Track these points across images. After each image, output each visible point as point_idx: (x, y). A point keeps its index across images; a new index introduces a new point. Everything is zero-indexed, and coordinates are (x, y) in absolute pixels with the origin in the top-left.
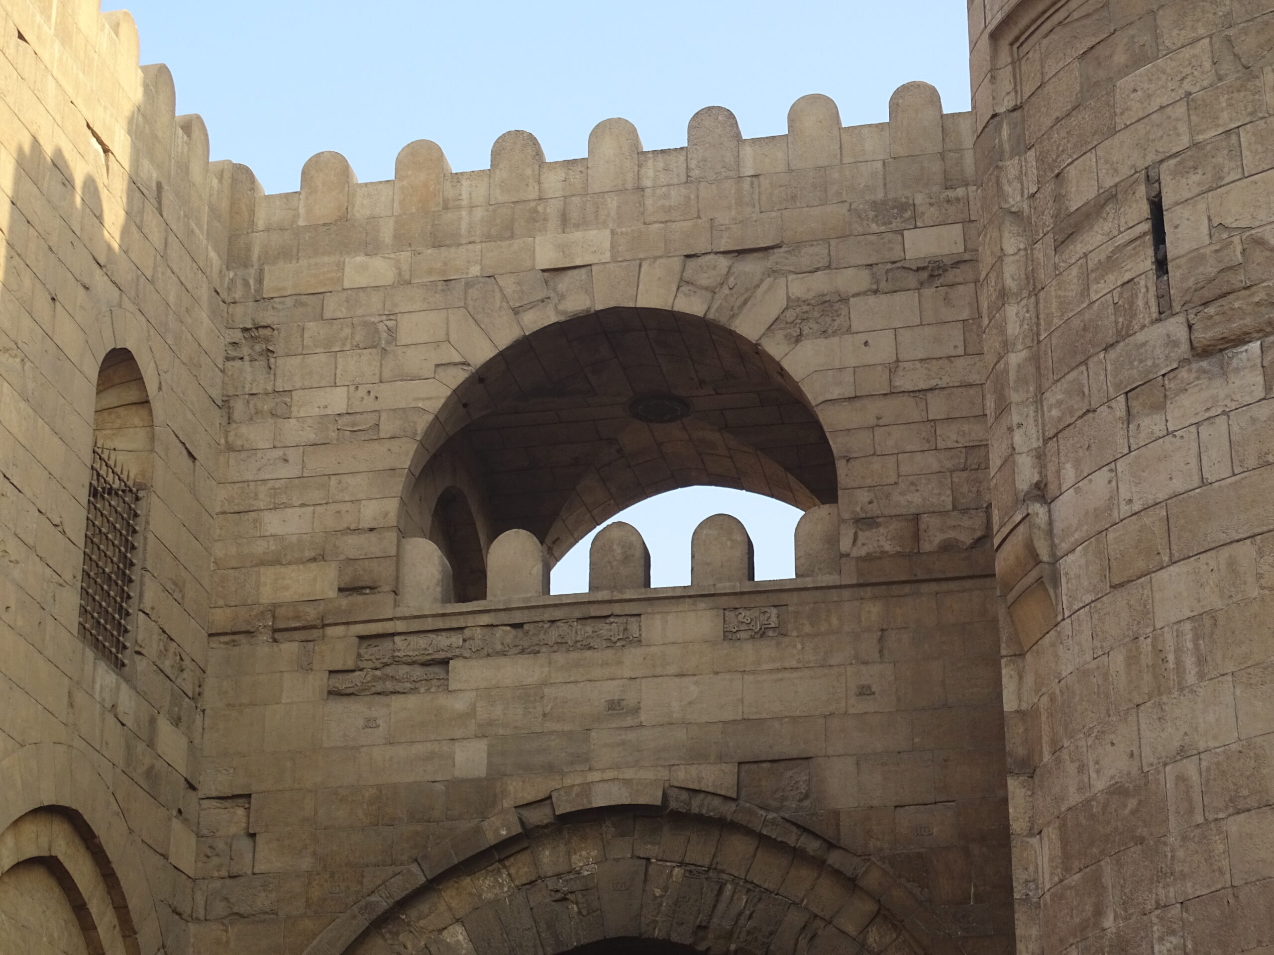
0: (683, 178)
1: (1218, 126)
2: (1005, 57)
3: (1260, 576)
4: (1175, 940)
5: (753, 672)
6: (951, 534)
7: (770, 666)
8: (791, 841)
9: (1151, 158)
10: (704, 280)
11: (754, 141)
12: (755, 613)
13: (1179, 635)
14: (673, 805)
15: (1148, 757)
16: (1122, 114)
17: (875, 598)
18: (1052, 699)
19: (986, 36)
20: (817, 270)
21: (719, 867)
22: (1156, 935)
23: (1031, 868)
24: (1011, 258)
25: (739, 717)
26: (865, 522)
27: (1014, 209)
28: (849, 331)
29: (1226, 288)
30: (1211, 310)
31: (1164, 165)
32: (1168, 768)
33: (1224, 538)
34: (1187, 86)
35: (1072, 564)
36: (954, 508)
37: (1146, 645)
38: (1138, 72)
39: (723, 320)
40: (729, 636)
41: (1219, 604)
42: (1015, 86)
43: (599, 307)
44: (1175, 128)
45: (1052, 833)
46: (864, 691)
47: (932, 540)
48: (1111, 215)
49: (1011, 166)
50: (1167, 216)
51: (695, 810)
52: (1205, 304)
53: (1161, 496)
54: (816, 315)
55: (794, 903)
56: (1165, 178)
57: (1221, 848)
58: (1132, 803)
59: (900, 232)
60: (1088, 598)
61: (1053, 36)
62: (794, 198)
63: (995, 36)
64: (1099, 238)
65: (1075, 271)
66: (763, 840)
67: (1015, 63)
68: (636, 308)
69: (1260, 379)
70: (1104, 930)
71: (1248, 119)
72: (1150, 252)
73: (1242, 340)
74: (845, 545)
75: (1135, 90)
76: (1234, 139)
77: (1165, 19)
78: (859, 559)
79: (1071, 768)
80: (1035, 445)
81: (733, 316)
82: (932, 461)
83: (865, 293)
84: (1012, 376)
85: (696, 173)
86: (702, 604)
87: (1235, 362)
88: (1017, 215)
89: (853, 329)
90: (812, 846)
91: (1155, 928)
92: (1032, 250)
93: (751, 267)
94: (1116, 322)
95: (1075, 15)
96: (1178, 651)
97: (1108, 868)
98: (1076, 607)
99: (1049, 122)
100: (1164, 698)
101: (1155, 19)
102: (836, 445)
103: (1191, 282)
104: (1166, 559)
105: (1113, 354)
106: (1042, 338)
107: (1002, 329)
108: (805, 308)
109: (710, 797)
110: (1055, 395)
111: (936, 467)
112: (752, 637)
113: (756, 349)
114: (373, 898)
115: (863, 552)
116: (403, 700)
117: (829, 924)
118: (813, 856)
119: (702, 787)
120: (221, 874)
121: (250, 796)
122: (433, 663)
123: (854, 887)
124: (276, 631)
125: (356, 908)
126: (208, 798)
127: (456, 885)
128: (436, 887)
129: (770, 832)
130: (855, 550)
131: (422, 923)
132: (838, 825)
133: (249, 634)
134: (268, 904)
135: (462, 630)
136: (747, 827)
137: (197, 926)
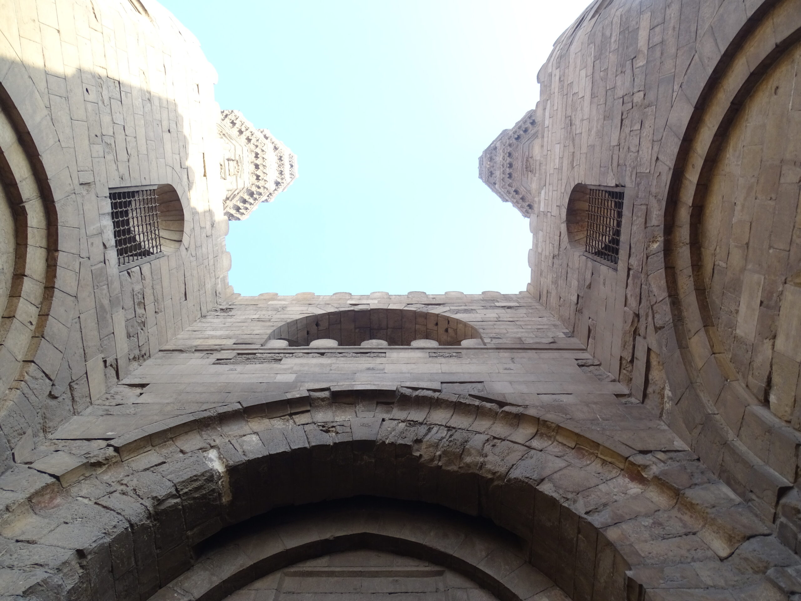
0: (406, 298)
5: (446, 364)
7: (455, 363)
8: (476, 403)
10: (416, 307)
12: (445, 353)
14: (402, 391)
20: (461, 306)
21: (429, 422)
25: (440, 372)
26: (495, 338)
36: (537, 337)
39: (424, 311)
40: (432, 357)
43: (372, 308)
47: (529, 341)
51: (416, 394)
54: (463, 311)
55: (479, 433)
59: (493, 303)
68: (387, 310)
74: (487, 341)
78: (495, 343)
81: (428, 311)
82: (522, 330)
83: (482, 309)
85: (410, 298)
86: (417, 351)
89: (479, 313)
90: (489, 406)
93: (434, 306)
102: (477, 327)
108: (458, 310)
109: (425, 390)
112: (444, 358)
113: (438, 314)
114: (205, 412)
115: (497, 342)
116: (254, 365)
117: (504, 440)
118: (490, 409)
119: (420, 387)
120: (111, 404)
121: (149, 384)
122: (274, 359)
123: (519, 423)
124: (196, 350)
125: (191, 414)
126: (123, 384)
127: (259, 421)
128: (246, 418)
129: (462, 401)
130: (492, 342)
131: (230, 433)
132: (505, 397)
133: (181, 351)
134: (133, 412)
135: (292, 353)
136: (447, 400)
137: (80, 417)
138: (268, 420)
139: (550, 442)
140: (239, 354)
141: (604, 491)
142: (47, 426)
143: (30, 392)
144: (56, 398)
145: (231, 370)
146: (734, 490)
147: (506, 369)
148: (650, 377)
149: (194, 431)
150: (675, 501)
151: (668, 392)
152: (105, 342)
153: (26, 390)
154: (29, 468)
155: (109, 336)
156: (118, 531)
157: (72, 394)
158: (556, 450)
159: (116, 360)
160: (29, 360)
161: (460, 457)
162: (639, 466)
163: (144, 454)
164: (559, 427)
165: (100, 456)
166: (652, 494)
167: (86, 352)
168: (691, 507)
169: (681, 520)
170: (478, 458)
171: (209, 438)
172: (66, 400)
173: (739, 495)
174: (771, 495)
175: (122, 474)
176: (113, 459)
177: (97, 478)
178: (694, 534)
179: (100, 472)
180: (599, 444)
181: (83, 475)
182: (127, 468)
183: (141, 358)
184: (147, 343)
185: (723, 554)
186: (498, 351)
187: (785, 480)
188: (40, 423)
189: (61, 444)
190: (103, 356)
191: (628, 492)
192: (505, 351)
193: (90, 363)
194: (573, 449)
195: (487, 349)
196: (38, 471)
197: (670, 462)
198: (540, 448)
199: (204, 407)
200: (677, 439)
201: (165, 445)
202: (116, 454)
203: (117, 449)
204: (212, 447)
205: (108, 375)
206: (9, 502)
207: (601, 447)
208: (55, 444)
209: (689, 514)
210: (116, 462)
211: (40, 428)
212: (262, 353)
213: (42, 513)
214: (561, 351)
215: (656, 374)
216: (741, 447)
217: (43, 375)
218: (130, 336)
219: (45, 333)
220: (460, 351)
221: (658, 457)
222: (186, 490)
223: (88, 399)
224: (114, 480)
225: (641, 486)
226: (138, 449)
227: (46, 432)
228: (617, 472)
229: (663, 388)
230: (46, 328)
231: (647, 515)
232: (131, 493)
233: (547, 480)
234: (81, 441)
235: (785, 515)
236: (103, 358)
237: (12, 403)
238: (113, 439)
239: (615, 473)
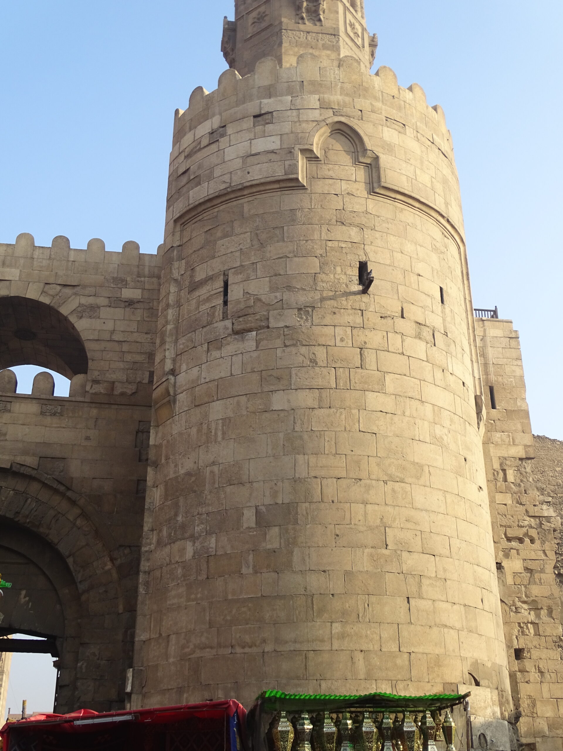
0: (48, 258)
1: (250, 261)
2: (178, 228)
3: (247, 408)
4: (203, 526)
5: (50, 427)
6: (125, 390)
7: (55, 426)
8: (55, 486)
9: (226, 268)
10: (51, 292)
11: (75, 250)
12: (53, 407)
13: (217, 424)
14: (14, 469)
15: (201, 463)
16: (218, 252)
17: (95, 407)
18: (168, 441)
19: (172, 221)
20: (90, 296)
21: (27, 492)
22: (196, 524)
23: (152, 499)
24: (172, 294)
25: (42, 441)
26: (96, 382)
27: (175, 278)
28: (99, 318)
29: (246, 313)
30: (241, 319)
31: (230, 271)
32: (208, 468)
33: (237, 394)
34: (241, 246)
35: (181, 397)
36: (127, 381)
37: (205, 426)
38: (225, 240)
39: (56, 307)
40: (42, 413)
41: (232, 415)
42: (180, 239)
43: (12, 295)
44: (235, 259)
45: (162, 487)
46: (88, 438)
47: (118, 390)
48: (210, 284)
49: (176, 264)
50: (229, 287)
51: (22, 472)
52: (239, 317)
53: (216, 378)
54: (88, 311)
55: (52, 508)
56: (230, 275)
57: (223, 496)
58: (193, 479)
59: (121, 288)
60: (186, 409)
61: (196, 224)
62: (86, 271)
63: (176, 221)
64: (205, 291)
65: (194, 301)
66: (45, 485)
67: (182, 231)
68: (25, 298)
69: (255, 344)
70: (177, 521)
71: (260, 260)
72: (222, 298)
73: (250, 330)
74: (88, 388)
75: (223, 245)
76: (255, 266)
77: (236, 224)
78: (92, 394)
79: (172, 465)
80: (173, 356)
81: (60, 306)
82: (121, 365)
83: (106, 306)
84: (168, 333)
85: (53, 256)
86: (34, 401)
87: (247, 337)
88: (176, 280)
89: (101, 317)
90: (62, 488)
91: (196, 521)
92: (180, 292)
93: (68, 291)
94: (207, 319)
95: (205, 218)
96: (216, 429)
97: (181, 500)
98: (181, 411)
99: (191, 251)
100: (209, 445)
101: (233, 224)
102: (89, 355)
103: (235, 309)
104: (215, 399)
105: (205, 329)
106: (180, 321)
107: (166, 317)
108: (85, 308)
109: (27, 468)
110: (182, 341)
111: (122, 366)
112: (51, 415)
113: (66, 319)
117: (63, 516)
118: (62, 492)
119: (25, 463)
123: (72, 506)
129: (48, 482)
130: (91, 391)
132: (72, 483)
136: (39, 479)
141: (94, 566)
147: (86, 438)
161: (38, 526)
166: (114, 572)
170: (46, 530)
191: (105, 568)
195: (84, 402)
197: (129, 556)
198: (79, 526)
214: (135, 408)
225: (112, 566)
231: (104, 586)
239: (106, 553)
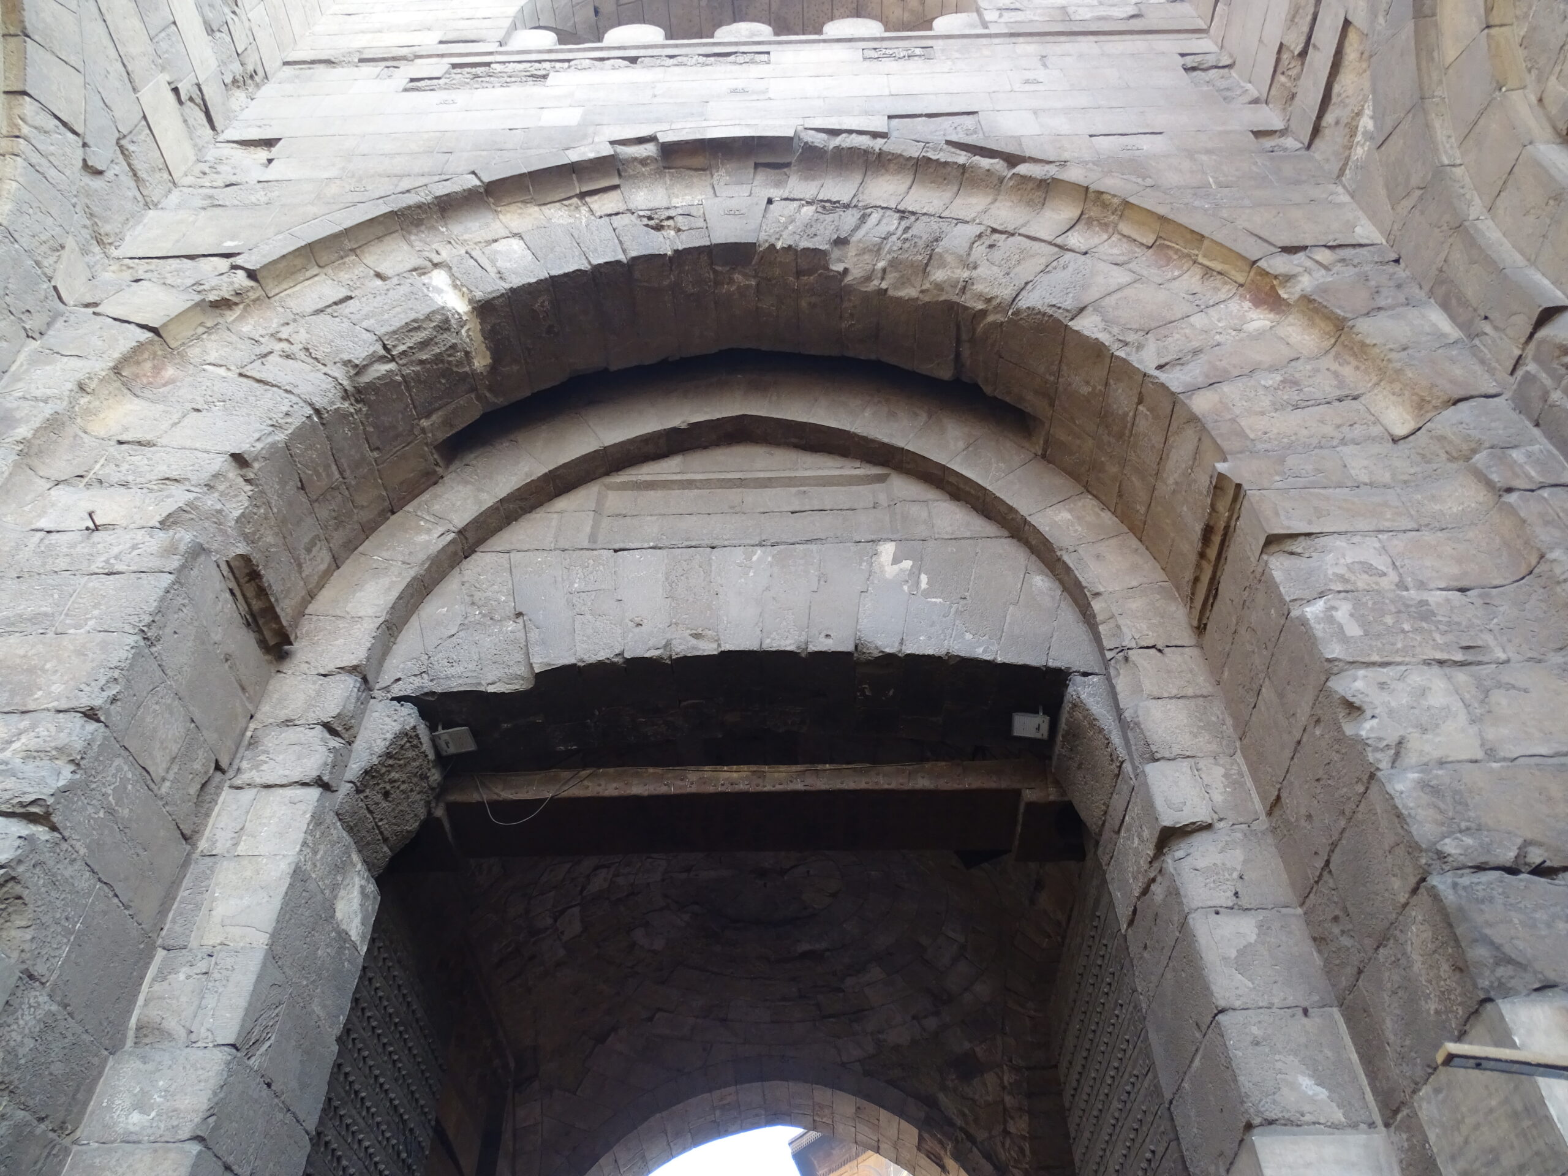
5: (900, 74)
6: (1105, 13)
7: (919, 71)
8: (961, 160)
12: (897, 50)
14: (806, 141)
21: (863, 201)
25: (886, 93)
26: (1009, 10)
40: (870, 60)
46: (1031, 82)
47: (1084, 15)
55: (962, 222)
74: (991, 18)
78: (1008, 23)
86: (838, 46)
90: (988, 164)
109: (855, 136)
112: (896, 60)
114: (407, 195)
115: (1012, 20)
116: (490, 90)
117: (1013, 235)
118: (988, 170)
119: (845, 127)
120: (215, 184)
121: (280, 139)
122: (532, 76)
123: (1045, 199)
124: (361, 60)
125: (381, 201)
126: (228, 142)
127: (519, 211)
128: (493, 206)
129: (932, 155)
130: (1002, 20)
131: (466, 237)
132: (1020, 144)
133: (329, 62)
134: (264, 199)
135: (569, 61)
136: (901, 155)
137: (160, 212)
138: (536, 208)
139: (1105, 236)
140: (454, 66)
141: (1198, 326)
142: (102, 231)
143: (43, 161)
144: (100, 173)
145: (445, 102)
146: (1452, 318)
147: (1027, 82)
148: (1336, 88)
149: (394, 235)
150: (1333, 340)
151: (1366, 123)
152: (164, 45)
153: (35, 158)
154: (94, 313)
155: (168, 31)
156: (297, 421)
157: (129, 165)
158: (1115, 251)
159: (198, 85)
160: (15, 89)
161: (924, 269)
162: (1276, 277)
163: (307, 283)
164: (1126, 204)
165: (224, 289)
166: (1290, 329)
167: (130, 69)
168: (1360, 350)
169: (1336, 374)
170: (958, 271)
171: (427, 248)
172: (122, 177)
173: (1460, 326)
174: (1523, 323)
175: (275, 320)
176: (250, 294)
177: (229, 329)
178: (1355, 398)
179: (232, 318)
180: (1203, 236)
181: (202, 324)
182: (281, 310)
183: (249, 82)
184: (254, 47)
185: (1400, 431)
186: (1014, 40)
187: (1559, 294)
188: (85, 226)
189: (141, 268)
190: (168, 78)
191: (1245, 326)
192: (1029, 39)
193: (145, 95)
194: (1150, 247)
195: (989, 36)
196: (115, 319)
197: (1339, 267)
198: (1083, 249)
199: (405, 184)
200: (1364, 220)
201: (344, 263)
202: (252, 283)
203: (252, 275)
204: (436, 265)
205: (191, 121)
206: (79, 376)
207: (1206, 243)
208: (129, 268)
209: (1354, 363)
210: (258, 299)
211: (88, 237)
212: (504, 63)
213: (147, 393)
214: (1150, 37)
215: (1348, 82)
216: (1491, 232)
217: (57, 122)
218: (213, 30)
219: (27, 25)
220: (929, 43)
221: (1318, 257)
222: (402, 348)
223: (166, 175)
224: (263, 332)
225: (1272, 316)
226: (292, 273)
227: (104, 243)
228: (1229, 290)
229: (1359, 114)
230: (25, 13)
231: (1273, 369)
232: (302, 355)
233: (1090, 309)
234: (177, 261)
235: (1536, 359)
236: (169, 83)
237: (14, 184)
238: (239, 254)
239: (1225, 291)
